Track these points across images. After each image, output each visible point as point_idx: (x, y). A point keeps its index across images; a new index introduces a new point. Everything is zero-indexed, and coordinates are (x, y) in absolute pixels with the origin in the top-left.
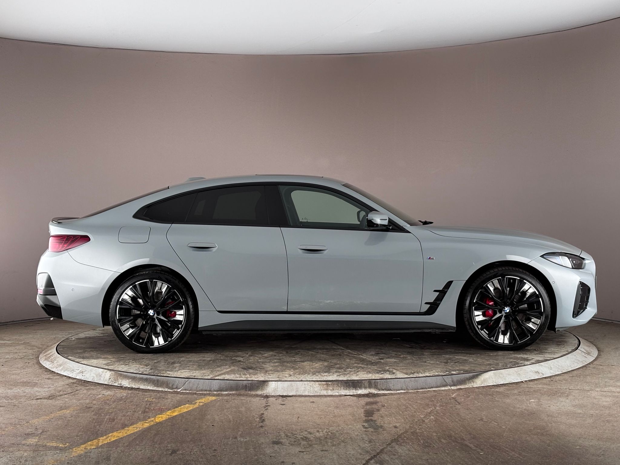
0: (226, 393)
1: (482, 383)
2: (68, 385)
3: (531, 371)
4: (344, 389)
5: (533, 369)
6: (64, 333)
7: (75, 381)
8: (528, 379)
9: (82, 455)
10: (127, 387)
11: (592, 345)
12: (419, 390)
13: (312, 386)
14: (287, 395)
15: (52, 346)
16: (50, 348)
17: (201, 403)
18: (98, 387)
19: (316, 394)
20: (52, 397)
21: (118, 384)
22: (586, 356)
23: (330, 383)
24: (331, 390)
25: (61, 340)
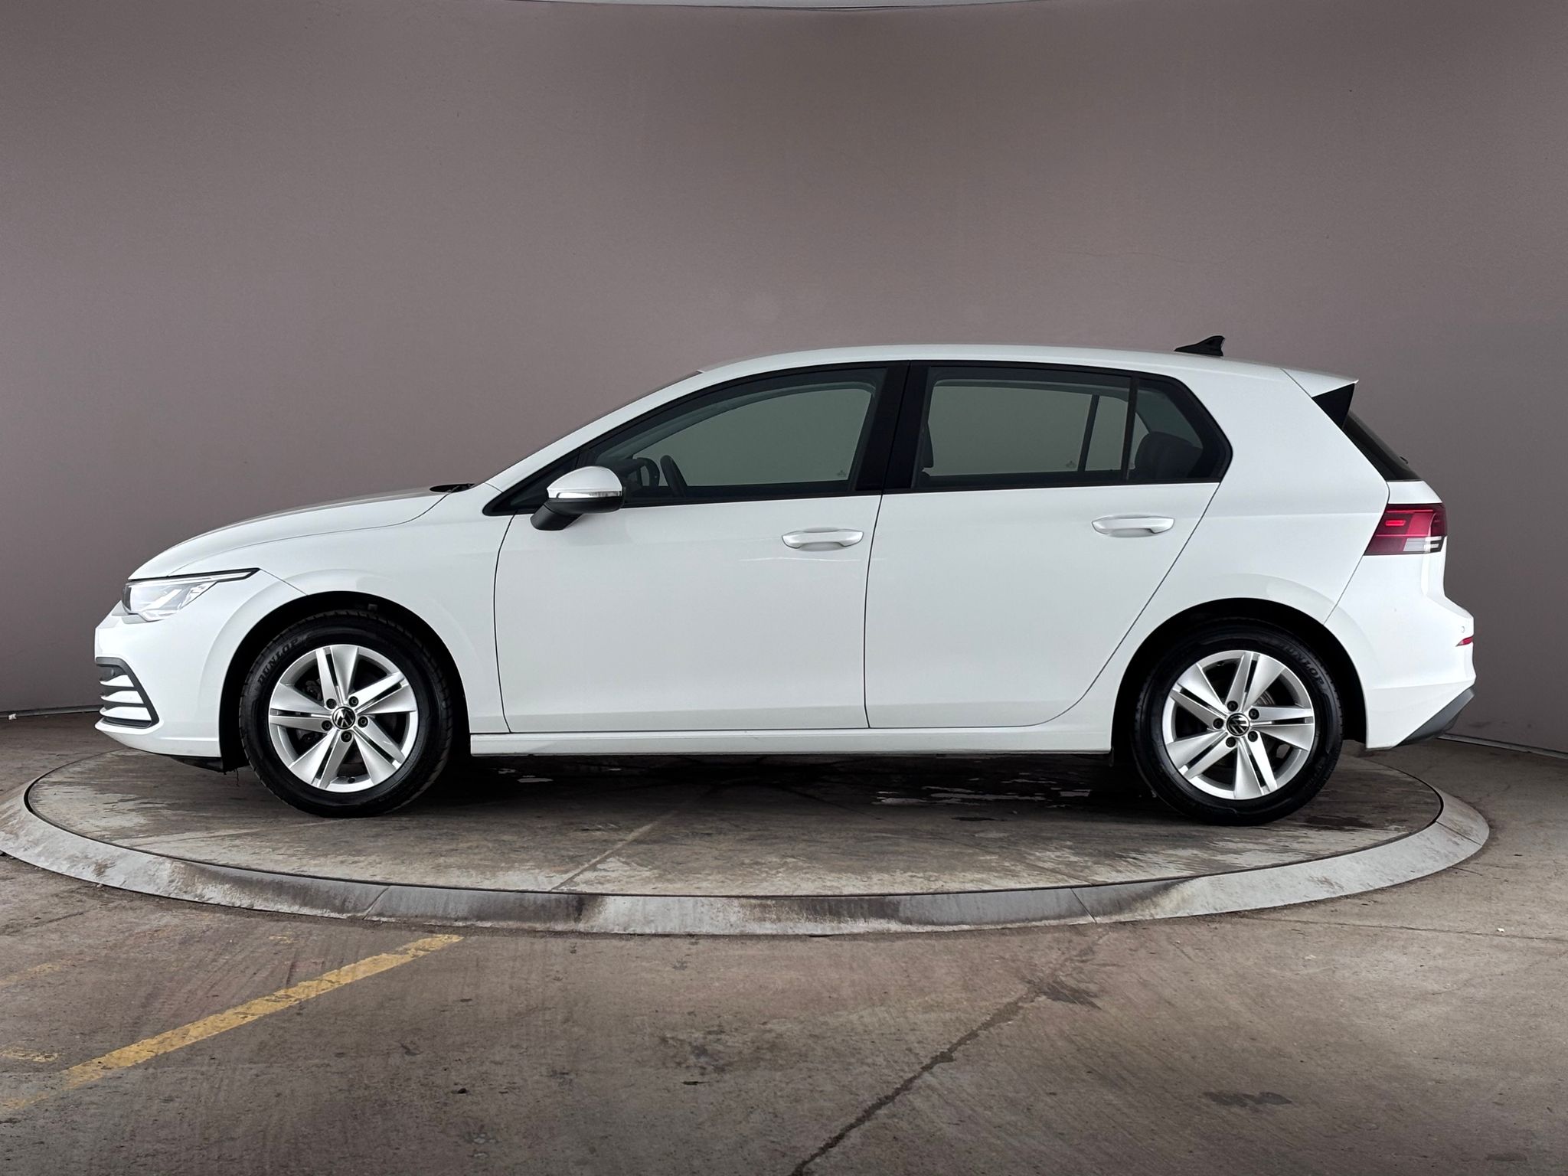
0: (488, 924)
1: (1178, 908)
2: (57, 895)
3: (1311, 879)
4: (807, 918)
5: (1314, 875)
6: (47, 756)
7: (77, 886)
8: (1300, 899)
9: (96, 1086)
10: (218, 904)
11: (1472, 813)
12: (1009, 926)
13: (721, 909)
14: (653, 932)
15: (14, 791)
16: (7, 795)
17: (421, 950)
18: (137, 903)
19: (732, 931)
20: (12, 927)
21: (196, 896)
22: (1458, 842)
23: (769, 902)
24: (772, 922)
25: (36, 775)
